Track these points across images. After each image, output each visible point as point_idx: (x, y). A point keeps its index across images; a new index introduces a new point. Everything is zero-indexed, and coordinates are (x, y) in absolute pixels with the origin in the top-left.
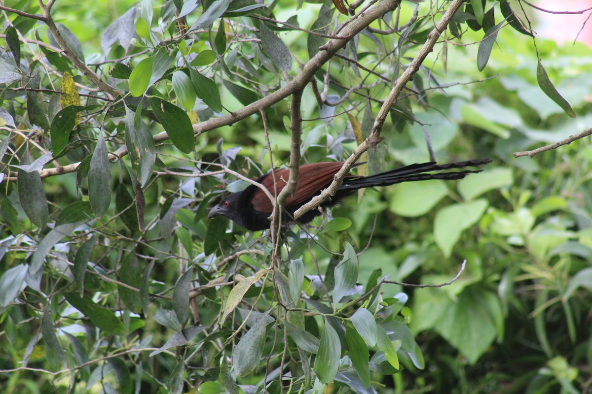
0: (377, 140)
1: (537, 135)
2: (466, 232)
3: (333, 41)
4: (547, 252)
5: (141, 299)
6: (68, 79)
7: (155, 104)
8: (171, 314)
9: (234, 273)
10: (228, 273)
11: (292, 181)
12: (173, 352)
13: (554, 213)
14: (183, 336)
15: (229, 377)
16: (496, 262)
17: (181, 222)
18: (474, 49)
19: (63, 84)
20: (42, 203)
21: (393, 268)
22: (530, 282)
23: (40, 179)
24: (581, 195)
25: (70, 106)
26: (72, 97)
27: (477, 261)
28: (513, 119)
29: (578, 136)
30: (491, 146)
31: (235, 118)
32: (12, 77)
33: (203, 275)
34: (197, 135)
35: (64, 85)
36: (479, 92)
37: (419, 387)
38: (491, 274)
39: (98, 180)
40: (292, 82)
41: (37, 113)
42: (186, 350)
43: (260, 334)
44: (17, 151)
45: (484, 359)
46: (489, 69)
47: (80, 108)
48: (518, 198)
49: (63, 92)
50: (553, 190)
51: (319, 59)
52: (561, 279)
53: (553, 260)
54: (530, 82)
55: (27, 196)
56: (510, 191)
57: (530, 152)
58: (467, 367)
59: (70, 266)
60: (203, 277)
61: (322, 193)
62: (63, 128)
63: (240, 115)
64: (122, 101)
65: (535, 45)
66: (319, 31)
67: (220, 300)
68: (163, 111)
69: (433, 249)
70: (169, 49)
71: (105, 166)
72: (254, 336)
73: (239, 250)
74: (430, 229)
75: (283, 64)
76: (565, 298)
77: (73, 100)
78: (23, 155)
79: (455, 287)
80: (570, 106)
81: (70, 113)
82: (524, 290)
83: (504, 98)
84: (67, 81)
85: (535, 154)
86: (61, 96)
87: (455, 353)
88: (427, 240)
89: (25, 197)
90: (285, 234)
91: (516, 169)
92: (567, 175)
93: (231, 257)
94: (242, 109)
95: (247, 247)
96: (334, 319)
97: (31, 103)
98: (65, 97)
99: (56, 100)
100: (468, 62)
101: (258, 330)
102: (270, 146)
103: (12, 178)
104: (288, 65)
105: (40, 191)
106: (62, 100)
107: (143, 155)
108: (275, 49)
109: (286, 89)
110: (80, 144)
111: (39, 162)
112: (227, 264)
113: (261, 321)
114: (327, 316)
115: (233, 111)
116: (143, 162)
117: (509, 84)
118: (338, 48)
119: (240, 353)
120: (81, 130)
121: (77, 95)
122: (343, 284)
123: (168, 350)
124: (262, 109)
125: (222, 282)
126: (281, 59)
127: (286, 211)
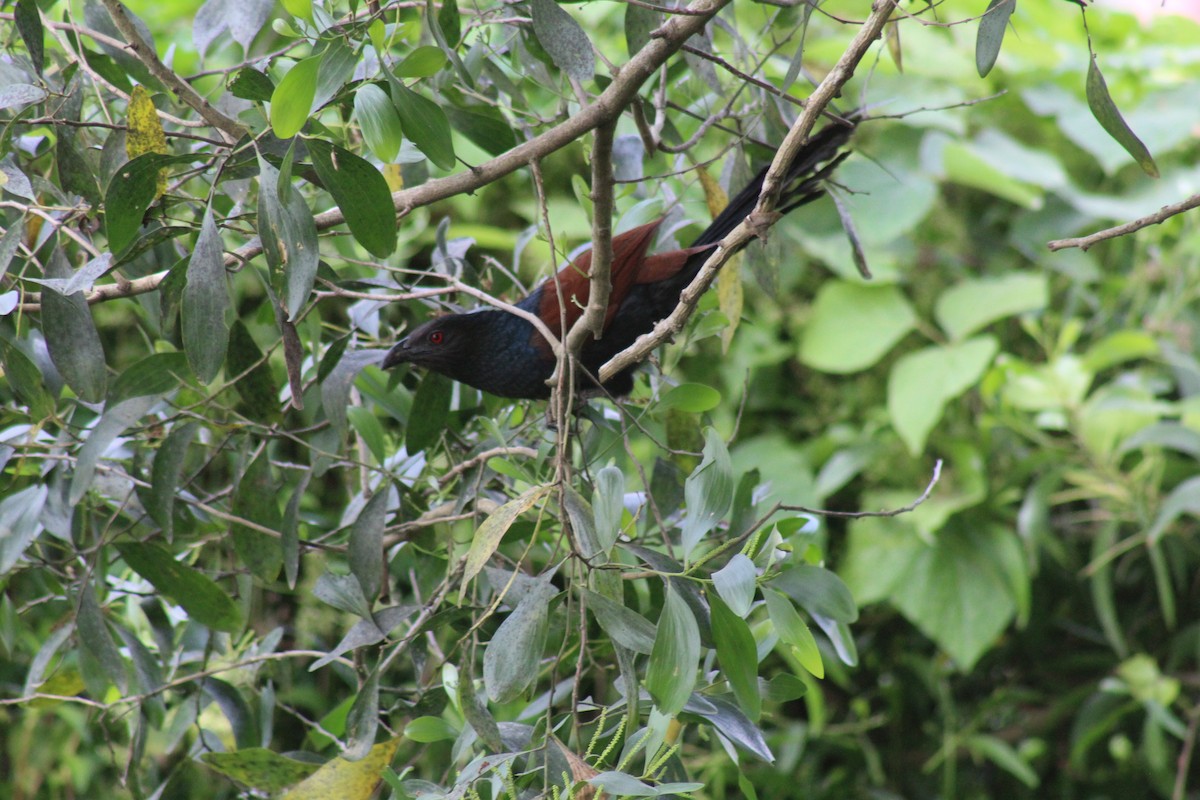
0: (767, 220)
1: (1097, 207)
2: (954, 404)
3: (679, 18)
4: (1117, 442)
5: (282, 552)
6: (142, 102)
7: (319, 154)
8: (347, 583)
9: (474, 495)
10: (461, 496)
11: (596, 306)
12: (351, 659)
13: (1131, 364)
14: (374, 625)
16: (1014, 464)
17: (359, 390)
19: (133, 110)
20: (92, 354)
21: (804, 476)
22: (1082, 505)
23: (86, 304)
24: (1185, 328)
25: (146, 156)
26: (150, 139)
27: (972, 462)
28: (1048, 172)
29: (1178, 206)
30: (1003, 228)
31: (479, 178)
32: (26, 94)
33: (409, 500)
34: (402, 213)
35: (134, 114)
36: (980, 119)
37: (857, 719)
38: (1004, 489)
39: (202, 308)
40: (595, 105)
41: (77, 169)
43: (537, 617)
44: (35, 250)
45: (989, 661)
46: (1000, 72)
47: (165, 160)
48: (1056, 334)
49: (132, 128)
50: (1129, 319)
51: (650, 56)
52: (1145, 498)
53: (1129, 461)
55: (62, 339)
56: (1041, 323)
57: (1082, 241)
58: (954, 677)
59: (136, 487)
60: (410, 506)
61: (656, 328)
62: (131, 199)
63: (490, 172)
64: (252, 146)
65: (1086, 25)
67: (446, 551)
68: (336, 167)
69: (887, 439)
70: (351, 40)
71: (217, 279)
72: (525, 621)
73: (485, 449)
74: (881, 398)
75: (577, 67)
76: (1153, 537)
77: (152, 144)
78: (51, 258)
79: (928, 514)
80: (1148, 152)
81: (146, 170)
82: (1069, 521)
83: (1030, 131)
84: (139, 106)
85: (1091, 244)
86: (127, 136)
87: (930, 649)
88: (875, 418)
89: (58, 342)
90: (581, 411)
91: (1054, 276)
92: (1157, 287)
93: (467, 463)
94: (491, 162)
95: (503, 442)
96: (686, 584)
97: (65, 149)
98: (136, 138)
99: (116, 146)
100: (956, 57)
101: (533, 608)
102: (551, 236)
103: (30, 306)
104: (586, 68)
105: (88, 329)
106: (130, 145)
107: (293, 256)
108: (560, 37)
109: (580, 118)
110: (166, 234)
111: (86, 273)
112: (459, 478)
113: (537, 591)
114: (671, 577)
115: (475, 165)
116: (293, 269)
117: (1040, 103)
118: (688, 33)
119: (499, 656)
120: (168, 206)
121: (159, 133)
122: (702, 513)
123: (343, 656)
124: (535, 159)
125: (450, 515)
126: (573, 57)
127: (583, 367)
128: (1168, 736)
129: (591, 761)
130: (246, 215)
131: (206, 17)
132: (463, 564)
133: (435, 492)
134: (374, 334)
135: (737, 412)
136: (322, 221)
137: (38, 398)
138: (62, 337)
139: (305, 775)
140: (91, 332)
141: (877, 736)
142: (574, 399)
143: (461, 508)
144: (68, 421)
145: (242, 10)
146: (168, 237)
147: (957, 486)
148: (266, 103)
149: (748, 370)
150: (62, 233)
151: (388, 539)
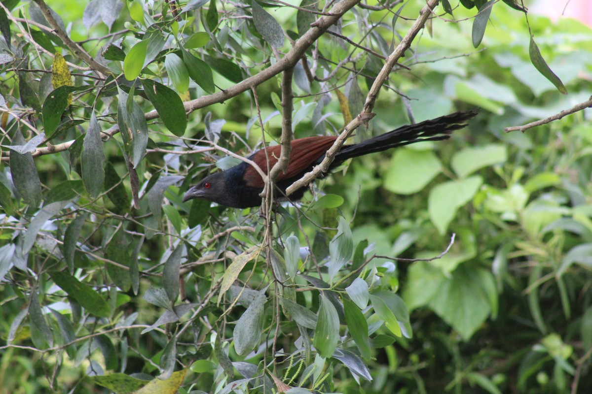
0: (369, 116)
1: (531, 112)
2: (461, 209)
3: (325, 17)
4: (541, 228)
5: (131, 277)
6: (60, 60)
7: (147, 86)
8: (160, 293)
9: (224, 250)
10: (218, 250)
11: (284, 158)
12: (164, 330)
13: (548, 189)
14: (174, 313)
15: (223, 354)
16: (490, 238)
17: (168, 198)
18: (468, 26)
19: (55, 64)
20: (35, 183)
21: (387, 245)
22: (523, 259)
23: (32, 158)
24: (575, 172)
25: (63, 87)
26: (64, 78)
27: (470, 238)
28: (506, 95)
29: (569, 111)
30: (485, 123)
31: (226, 95)
32: (4, 59)
33: (193, 252)
34: (188, 113)
35: (56, 66)
36: (473, 69)
37: (413, 364)
38: (485, 251)
39: (91, 161)
40: (283, 59)
41: (29, 94)
42: (178, 326)
43: (259, 312)
44: (8, 131)
45: (478, 335)
46: (483, 46)
47: (71, 89)
48: (511, 175)
49: (55, 72)
50: (547, 167)
51: (311, 36)
52: (554, 255)
53: (547, 237)
54: (524, 59)
55: (20, 175)
56: (504, 169)
57: (522, 127)
58: (461, 344)
59: (58, 244)
60: (192, 254)
62: (55, 109)
63: (232, 93)
64: (115, 82)
65: (527, 21)
66: (309, 8)
67: (210, 277)
68: (155, 93)
69: (428, 226)
70: (163, 32)
71: (98, 146)
72: (253, 314)
73: (229, 227)
74: (425, 206)
75: (275, 41)
76: (559, 274)
77: (65, 80)
78: (15, 135)
79: (447, 263)
80: (562, 83)
81: (62, 93)
82: (517, 267)
83: (498, 75)
84: (58, 62)
85: (526, 129)
86: (52, 77)
87: (449, 329)
88: (422, 216)
89: (18, 176)
90: (277, 209)
91: (510, 146)
92: (561, 152)
93: (221, 234)
94: (234, 87)
95: (239, 224)
96: (331, 294)
97: (23, 85)
98: (57, 77)
99: (46, 80)
100: (462, 39)
101: (256, 307)
102: (262, 124)
103: (5, 158)
104: (280, 41)
105: (33, 170)
106: (54, 81)
107: (135, 136)
108: (266, 26)
109: (276, 66)
110: (72, 124)
111: (32, 143)
112: (217, 241)
113: (258, 299)
114: (324, 290)
115: (224, 89)
116: (135, 143)
117: (503, 61)
118: (330, 24)
119: (240, 332)
120: (73, 110)
121: (68, 75)
122: (338, 258)
123: (159, 327)
124: (253, 86)
125: (213, 259)
126: (273, 36)
127: (278, 188)
128: (566, 373)
129: (286, 382)
130: (111, 114)
131: (89, 11)
132: (219, 284)
133: (205, 248)
134: (177, 169)
135: (353, 213)
136: (149, 116)
137: (9, 204)
138: (20, 174)
139: (142, 386)
140: (34, 172)
141: (422, 373)
142: (274, 204)
143: (218, 256)
144: (25, 212)
145: (108, 8)
146: (73, 125)
147: (462, 249)
148: (121, 62)
149: (359, 192)
150: (21, 123)
151: (182, 271)
